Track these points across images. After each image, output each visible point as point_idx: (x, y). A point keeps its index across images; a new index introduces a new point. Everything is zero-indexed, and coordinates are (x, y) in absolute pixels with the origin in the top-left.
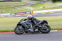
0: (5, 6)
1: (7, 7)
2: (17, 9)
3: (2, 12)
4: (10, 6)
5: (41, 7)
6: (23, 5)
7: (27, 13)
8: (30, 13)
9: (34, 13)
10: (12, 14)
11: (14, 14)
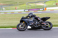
0: (19, 2)
1: (21, 3)
2: (30, 5)
3: (16, 8)
4: (23, 2)
5: (54, 4)
6: (37, 2)
7: (40, 9)
8: (44, 10)
9: (47, 9)
10: (25, 10)
11: (28, 10)
